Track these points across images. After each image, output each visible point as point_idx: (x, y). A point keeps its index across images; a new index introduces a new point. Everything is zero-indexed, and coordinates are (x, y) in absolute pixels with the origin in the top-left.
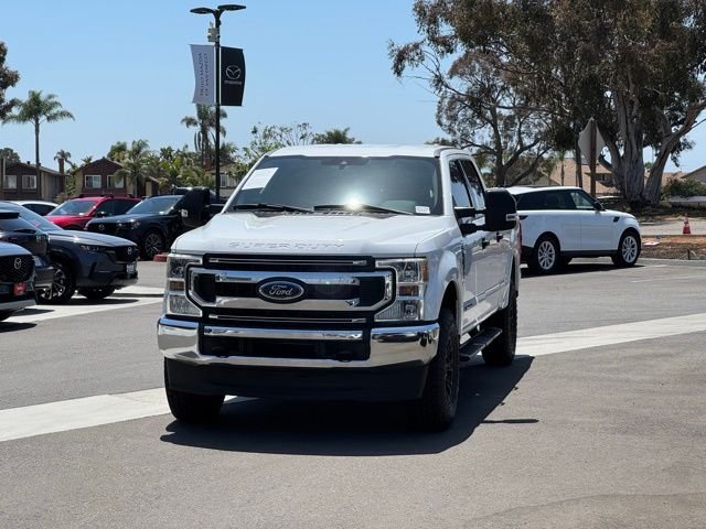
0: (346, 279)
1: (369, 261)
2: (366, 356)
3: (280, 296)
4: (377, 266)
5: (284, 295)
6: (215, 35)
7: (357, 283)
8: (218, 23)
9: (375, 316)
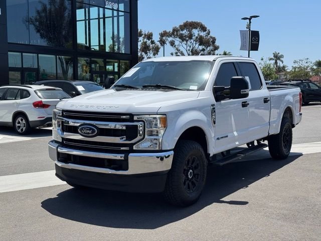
0: (119, 126)
1: (130, 117)
2: (126, 169)
3: (87, 133)
4: (134, 119)
5: (88, 133)
6: (249, 26)
7: (124, 128)
8: (250, 22)
9: (134, 146)
